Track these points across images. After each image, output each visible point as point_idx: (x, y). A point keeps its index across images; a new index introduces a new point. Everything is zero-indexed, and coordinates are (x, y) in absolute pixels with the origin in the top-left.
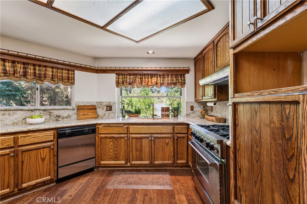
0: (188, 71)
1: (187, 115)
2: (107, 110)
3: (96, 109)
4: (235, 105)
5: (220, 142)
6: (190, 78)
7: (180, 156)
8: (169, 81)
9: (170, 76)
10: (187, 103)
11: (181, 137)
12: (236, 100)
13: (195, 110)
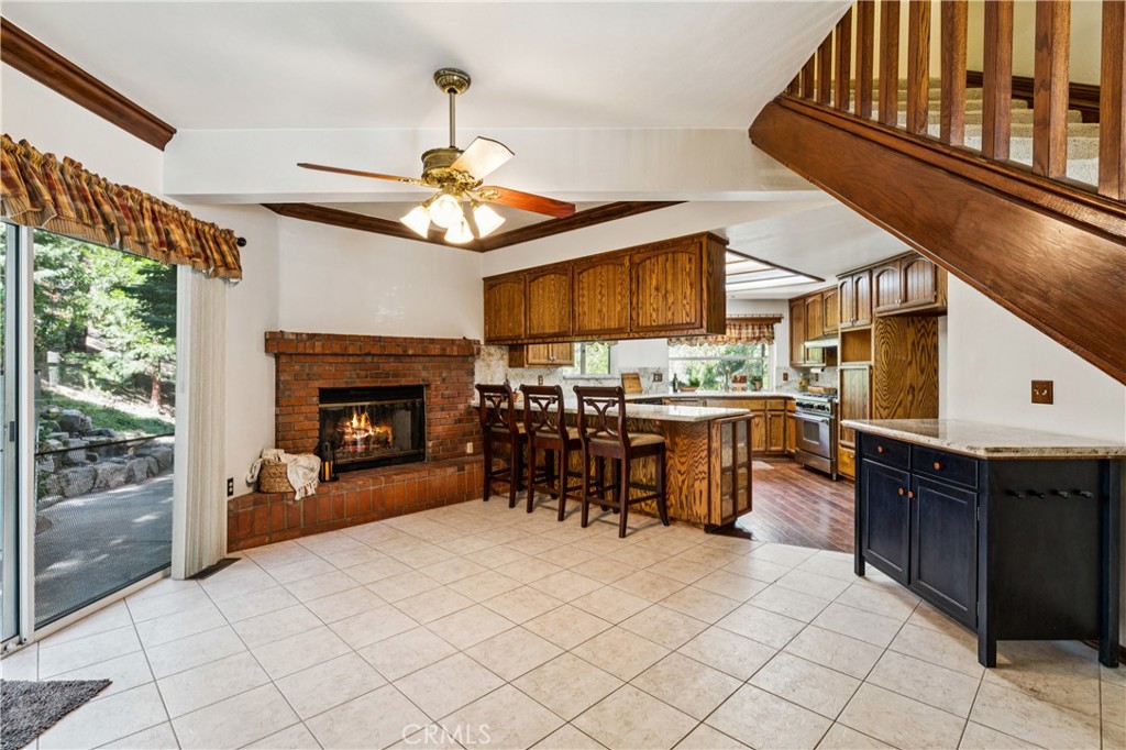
0: (779, 320)
1: (777, 387)
2: (654, 380)
3: (638, 378)
4: (842, 371)
5: (830, 401)
6: (782, 329)
7: (774, 441)
8: (750, 336)
9: (750, 327)
10: (778, 369)
11: (775, 416)
12: (843, 367)
13: (789, 379)
